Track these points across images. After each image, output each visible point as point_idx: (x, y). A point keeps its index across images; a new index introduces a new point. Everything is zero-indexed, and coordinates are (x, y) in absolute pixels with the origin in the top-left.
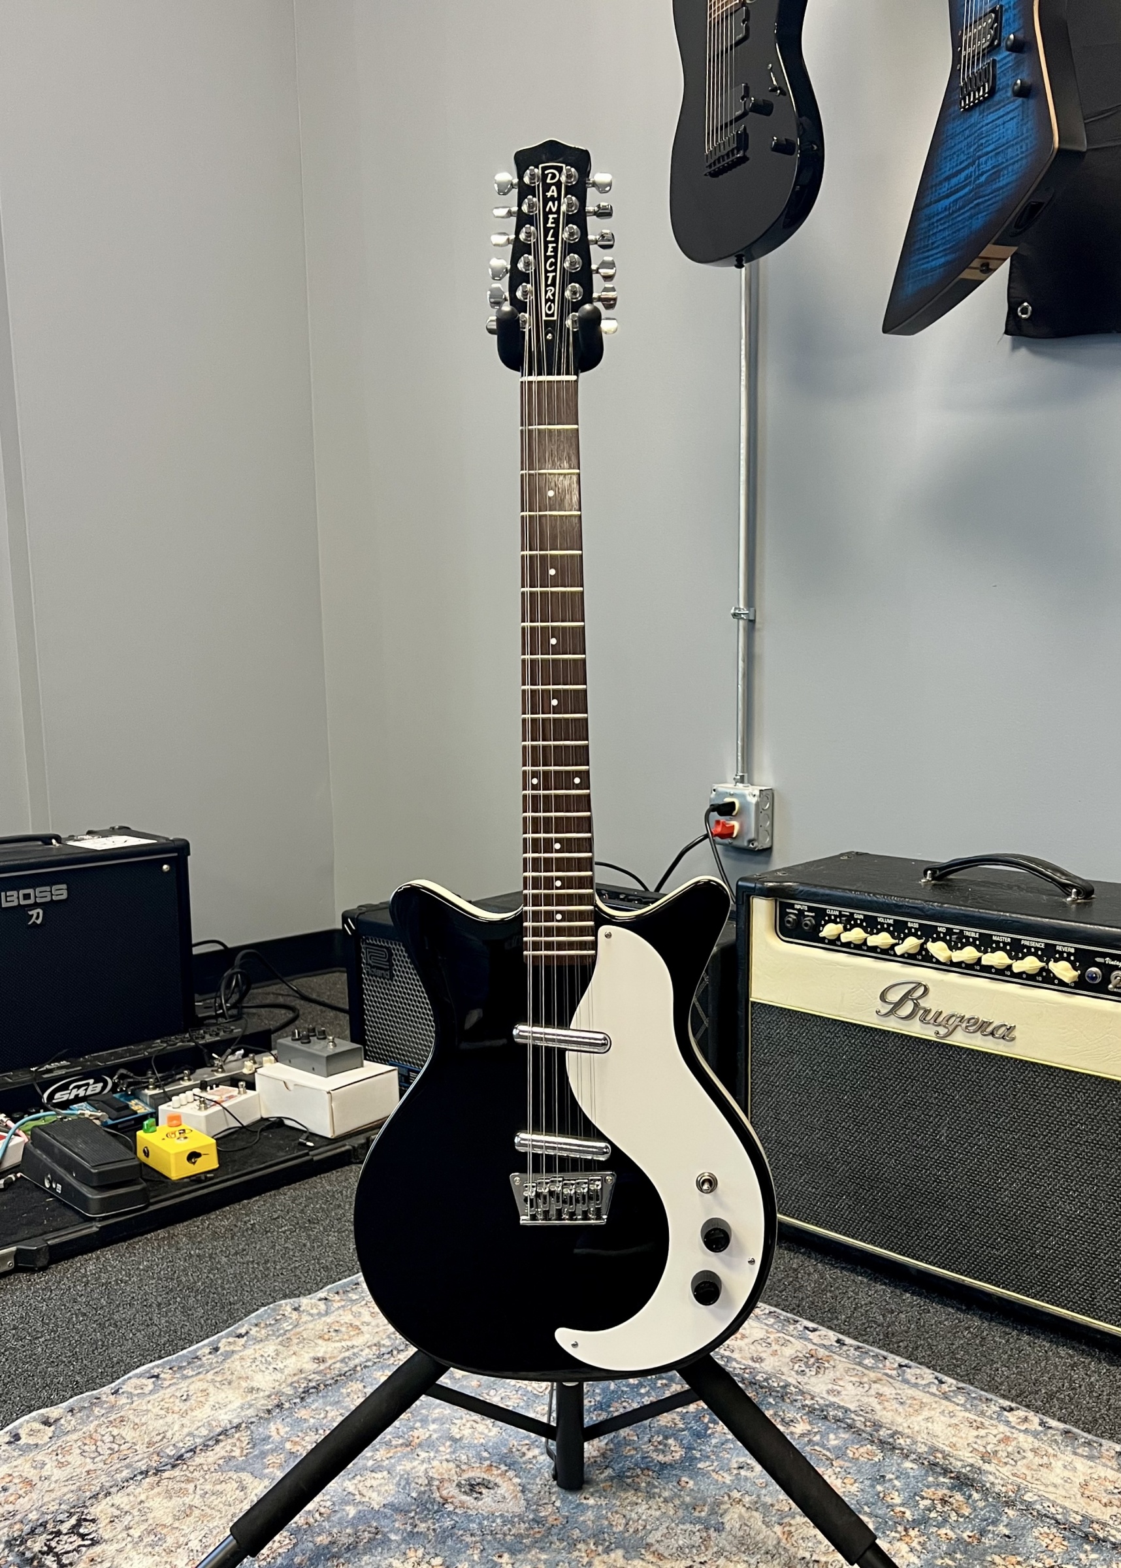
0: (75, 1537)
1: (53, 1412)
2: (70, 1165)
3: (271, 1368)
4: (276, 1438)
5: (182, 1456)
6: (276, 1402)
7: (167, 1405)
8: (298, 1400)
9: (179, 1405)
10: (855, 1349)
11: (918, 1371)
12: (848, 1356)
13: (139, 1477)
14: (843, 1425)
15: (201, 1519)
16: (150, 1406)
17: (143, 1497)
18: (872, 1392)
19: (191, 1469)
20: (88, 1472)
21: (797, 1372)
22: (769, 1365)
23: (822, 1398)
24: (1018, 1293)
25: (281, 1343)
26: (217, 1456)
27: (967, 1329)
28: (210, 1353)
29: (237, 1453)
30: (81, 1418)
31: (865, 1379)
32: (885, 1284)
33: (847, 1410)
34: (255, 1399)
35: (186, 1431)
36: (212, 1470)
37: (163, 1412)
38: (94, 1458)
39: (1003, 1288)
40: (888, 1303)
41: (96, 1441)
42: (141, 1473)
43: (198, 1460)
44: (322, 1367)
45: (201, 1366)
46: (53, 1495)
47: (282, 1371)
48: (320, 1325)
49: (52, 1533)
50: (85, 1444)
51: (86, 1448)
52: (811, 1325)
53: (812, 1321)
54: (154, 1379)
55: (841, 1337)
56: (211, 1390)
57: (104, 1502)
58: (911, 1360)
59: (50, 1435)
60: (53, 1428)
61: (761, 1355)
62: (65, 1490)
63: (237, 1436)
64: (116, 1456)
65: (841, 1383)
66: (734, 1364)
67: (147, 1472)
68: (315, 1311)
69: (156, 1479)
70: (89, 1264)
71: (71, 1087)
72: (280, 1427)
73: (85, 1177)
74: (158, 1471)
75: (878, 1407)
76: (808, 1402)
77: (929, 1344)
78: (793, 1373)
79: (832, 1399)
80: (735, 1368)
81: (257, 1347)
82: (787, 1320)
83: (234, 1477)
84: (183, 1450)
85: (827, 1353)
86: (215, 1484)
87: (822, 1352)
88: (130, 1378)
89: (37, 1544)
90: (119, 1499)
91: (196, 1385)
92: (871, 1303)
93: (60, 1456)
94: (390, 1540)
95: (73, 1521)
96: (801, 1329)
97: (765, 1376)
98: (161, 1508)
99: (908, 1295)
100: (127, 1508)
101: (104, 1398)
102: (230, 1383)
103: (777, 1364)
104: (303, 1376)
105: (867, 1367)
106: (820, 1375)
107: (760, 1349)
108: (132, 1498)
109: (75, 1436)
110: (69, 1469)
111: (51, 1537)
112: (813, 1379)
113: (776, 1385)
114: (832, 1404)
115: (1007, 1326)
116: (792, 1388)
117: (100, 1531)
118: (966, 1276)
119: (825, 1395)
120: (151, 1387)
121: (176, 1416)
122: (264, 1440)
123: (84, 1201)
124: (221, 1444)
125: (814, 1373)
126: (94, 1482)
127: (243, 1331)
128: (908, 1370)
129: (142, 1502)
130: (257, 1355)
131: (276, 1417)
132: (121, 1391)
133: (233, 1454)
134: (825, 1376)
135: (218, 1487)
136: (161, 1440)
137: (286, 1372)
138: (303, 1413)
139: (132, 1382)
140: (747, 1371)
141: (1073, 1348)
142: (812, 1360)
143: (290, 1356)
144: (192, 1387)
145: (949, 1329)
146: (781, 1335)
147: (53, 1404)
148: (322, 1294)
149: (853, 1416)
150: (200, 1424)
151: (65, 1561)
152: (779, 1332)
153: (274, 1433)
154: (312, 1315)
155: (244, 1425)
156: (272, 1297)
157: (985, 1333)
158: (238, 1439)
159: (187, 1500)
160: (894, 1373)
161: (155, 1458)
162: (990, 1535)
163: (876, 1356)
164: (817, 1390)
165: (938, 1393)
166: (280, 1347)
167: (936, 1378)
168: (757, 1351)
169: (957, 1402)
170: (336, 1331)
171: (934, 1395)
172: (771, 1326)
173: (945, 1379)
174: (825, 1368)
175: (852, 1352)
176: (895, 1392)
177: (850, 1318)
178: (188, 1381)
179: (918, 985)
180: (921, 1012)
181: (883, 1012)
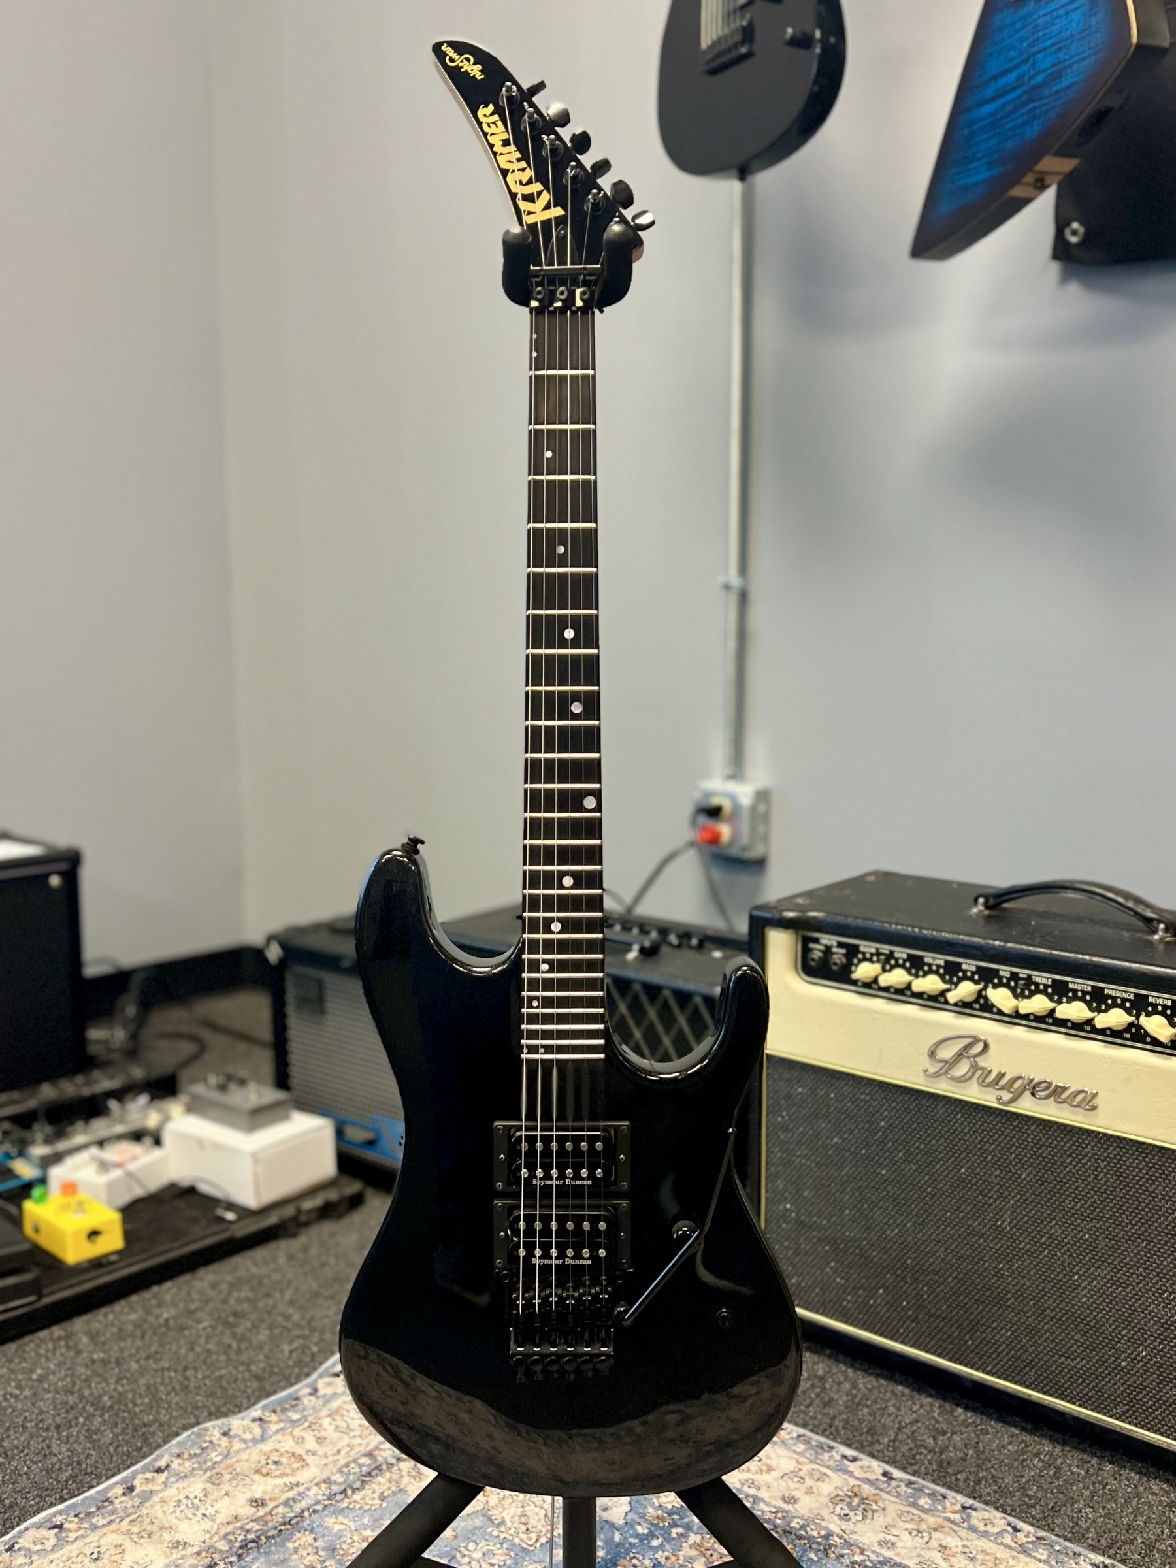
3: (199, 1513)
6: (208, 1561)
8: (234, 1559)
10: (907, 1485)
11: (986, 1515)
12: (899, 1494)
18: (934, 1544)
21: (839, 1515)
22: (805, 1506)
23: (873, 1552)
24: (1099, 1412)
25: (210, 1480)
27: (1037, 1455)
28: (124, 1494)
31: (924, 1526)
32: (930, 1396)
39: (1080, 1406)
40: (937, 1422)
44: (262, 1512)
45: (113, 1512)
47: (212, 1518)
48: (255, 1455)
52: (850, 1452)
53: (849, 1446)
54: (56, 1530)
55: (888, 1468)
56: (127, 1545)
58: (975, 1498)
61: (794, 1493)
65: (894, 1531)
66: (762, 1506)
68: (248, 1436)
76: (858, 1558)
77: (993, 1477)
78: (836, 1518)
79: (888, 1554)
80: (763, 1512)
81: (180, 1485)
82: (820, 1446)
85: (874, 1491)
87: (867, 1490)
88: (27, 1529)
91: (109, 1539)
92: (917, 1421)
96: (838, 1457)
97: (801, 1522)
99: (960, 1410)
102: (149, 1536)
103: (814, 1505)
104: (239, 1524)
105: (922, 1509)
106: (868, 1521)
107: (792, 1485)
112: (860, 1525)
113: (815, 1534)
114: (886, 1561)
115: (1084, 1451)
116: (836, 1538)
118: (1033, 1390)
119: (877, 1548)
120: (52, 1541)
125: (860, 1518)
127: (164, 1463)
128: (973, 1513)
130: (181, 1497)
132: (17, 1546)
134: (874, 1522)
137: (219, 1519)
139: (31, 1533)
140: (779, 1515)
141: (1167, 1481)
142: (856, 1501)
143: (222, 1497)
144: (103, 1542)
145: (1016, 1456)
146: (816, 1466)
148: (255, 1412)
152: (812, 1462)
154: (244, 1442)
156: (198, 1417)
157: (1059, 1461)
160: (957, 1517)
163: (932, 1495)
164: (866, 1541)
165: (1013, 1545)
166: (209, 1486)
167: (1009, 1524)
168: (788, 1488)
169: (1040, 1557)
170: (276, 1463)
171: (1010, 1547)
172: (801, 1454)
173: (1020, 1525)
174: (874, 1511)
175: (903, 1488)
176: (960, 1543)
177: (894, 1441)
178: (98, 1533)
179: (976, 1040)
180: (979, 1072)
181: (932, 1070)
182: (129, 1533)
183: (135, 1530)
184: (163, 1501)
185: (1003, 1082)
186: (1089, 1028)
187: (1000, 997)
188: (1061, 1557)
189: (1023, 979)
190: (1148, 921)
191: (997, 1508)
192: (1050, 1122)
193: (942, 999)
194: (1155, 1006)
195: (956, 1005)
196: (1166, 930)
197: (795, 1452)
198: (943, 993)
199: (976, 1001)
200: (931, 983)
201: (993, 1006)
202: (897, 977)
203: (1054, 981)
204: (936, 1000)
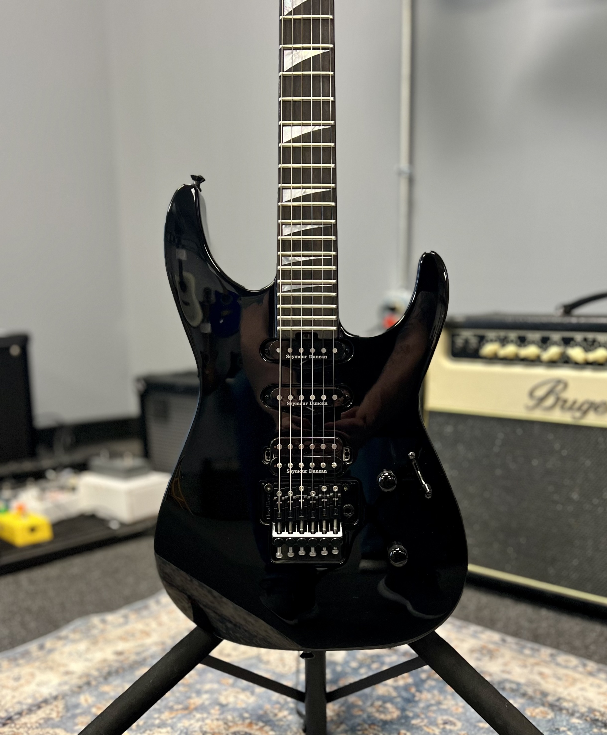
3: (83, 658)
4: (84, 705)
5: (11, 717)
6: (85, 681)
8: (102, 680)
14: (518, 694)
19: (18, 726)
26: (38, 718)
28: (38, 649)
29: (54, 715)
33: (518, 683)
34: (70, 679)
36: (34, 727)
43: (24, 720)
44: (121, 658)
45: (31, 658)
47: (90, 660)
48: (120, 631)
55: (504, 636)
63: (55, 703)
68: (117, 623)
72: (88, 697)
81: (73, 645)
84: (13, 713)
85: (496, 648)
87: (491, 647)
102: (51, 669)
104: (107, 663)
121: (9, 690)
122: (76, 706)
124: (43, 709)
127: (63, 635)
130: (73, 651)
131: (85, 690)
133: (51, 716)
137: (94, 661)
142: (485, 652)
143: (97, 651)
148: (122, 612)
149: (524, 687)
153: (83, 702)
155: (60, 697)
179: (560, 382)
180: (562, 402)
181: (530, 405)
182: (39, 667)
183: (43, 666)
184: (61, 653)
185: (577, 405)
187: (576, 353)
189: (590, 340)
193: (539, 360)
195: (547, 362)
198: (540, 355)
199: (561, 358)
200: (531, 351)
201: (572, 359)
202: (510, 350)
204: (535, 361)
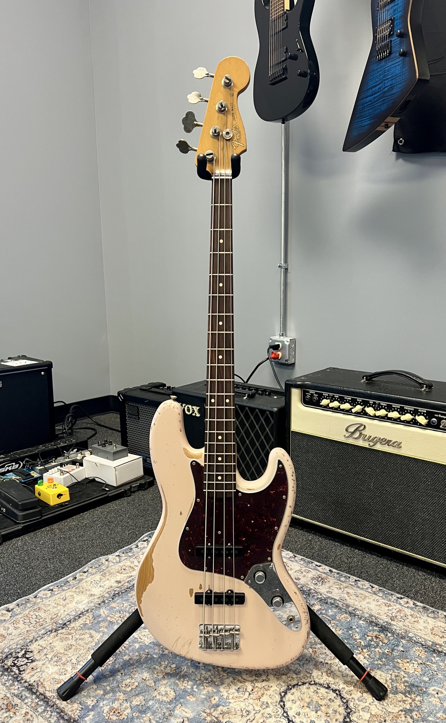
0: (25, 659)
1: (11, 606)
2: (9, 500)
3: (99, 586)
4: (103, 615)
5: (65, 623)
6: (102, 600)
7: (57, 602)
8: (111, 599)
9: (62, 602)
10: (337, 574)
11: (363, 583)
12: (334, 577)
13: (49, 633)
14: (334, 606)
15: (76, 650)
16: (50, 603)
17: (51, 641)
18: (345, 592)
19: (70, 629)
20: (27, 631)
23: (325, 595)
25: (102, 575)
26: (80, 624)
27: (381, 564)
28: (73, 580)
29: (88, 622)
30: (22, 608)
31: (342, 587)
32: (347, 546)
33: (335, 600)
34: (93, 599)
35: (66, 613)
36: (78, 629)
37: (56, 605)
38: (29, 625)
39: (396, 548)
40: (349, 554)
41: (29, 618)
42: (49, 631)
43: (72, 625)
44: (120, 585)
45: (70, 585)
46: (14, 641)
47: (103, 587)
48: (117, 567)
49: (15, 657)
50: (25, 619)
51: (25, 621)
52: (318, 564)
53: (319, 562)
54: (50, 591)
55: (331, 569)
56: (75, 595)
57: (35, 644)
58: (360, 578)
59: (10, 616)
60: (11, 613)
62: (18, 639)
63: (87, 615)
64: (38, 624)
65: (332, 588)
67: (52, 630)
68: (115, 561)
69: (56, 633)
70: (18, 542)
71: (6, 466)
72: (105, 610)
73: (15, 505)
74: (56, 630)
75: (347, 598)
76: (319, 597)
77: (366, 571)
78: (313, 584)
81: (92, 577)
82: (309, 562)
83: (88, 632)
84: (66, 621)
85: (326, 576)
86: (80, 635)
87: (324, 575)
88: (41, 591)
89: (9, 662)
90: (41, 642)
91: (68, 594)
92: (342, 554)
93: (15, 625)
94: (153, 657)
95: (23, 652)
96: (315, 566)
98: (59, 646)
99: (357, 550)
100: (45, 646)
101: (31, 599)
102: (82, 593)
103: (305, 581)
104: (112, 589)
105: (342, 581)
106: (323, 585)
107: (299, 574)
108: (46, 642)
109: (20, 616)
110: (19, 630)
111: (14, 659)
112: (320, 587)
113: (306, 589)
114: (329, 597)
115: (397, 563)
116: (312, 591)
117: (35, 656)
119: (326, 594)
120: (50, 595)
121: (61, 607)
122: (98, 616)
123: (16, 516)
124: (81, 618)
125: (321, 584)
126: (31, 635)
127: (86, 570)
128: (359, 582)
129: (51, 643)
130: (92, 580)
131: (102, 606)
132: (37, 596)
133: (86, 622)
134: (326, 585)
135: (81, 637)
136: (56, 617)
137: (105, 587)
138: (113, 605)
139: (42, 592)
141: (425, 572)
142: (320, 579)
143: (106, 581)
144: (67, 594)
145: (374, 565)
146: (307, 568)
147: (10, 602)
148: (117, 553)
149: (338, 602)
150: (72, 610)
151: (21, 669)
152: (306, 567)
153: (102, 613)
154: (113, 563)
155: (90, 610)
156: (97, 555)
157: (389, 566)
158: (88, 616)
159: (69, 642)
160: (353, 584)
161: (55, 624)
162: (396, 651)
163: (345, 577)
164: (323, 591)
165: (371, 592)
166: (102, 577)
167: (370, 585)
168: (297, 575)
169: (380, 595)
170: (124, 569)
171: (370, 593)
172: (302, 564)
173: (374, 586)
174: (325, 582)
175: (336, 575)
176: (354, 592)
177: (334, 560)
178: (65, 592)
179: (362, 425)
180: (363, 436)
181: (347, 436)
182: (75, 592)
183: (77, 591)
184: (86, 582)
186: (399, 420)
187: (370, 410)
188: (387, 595)
189: (377, 404)
190: (420, 384)
191: (367, 581)
192: (386, 452)
193: (350, 411)
194: (421, 412)
195: (355, 413)
196: (426, 387)
197: (300, 564)
198: (351, 409)
199: (362, 412)
200: (347, 406)
201: (367, 413)
202: (335, 404)
203: (387, 404)
204: (348, 412)
